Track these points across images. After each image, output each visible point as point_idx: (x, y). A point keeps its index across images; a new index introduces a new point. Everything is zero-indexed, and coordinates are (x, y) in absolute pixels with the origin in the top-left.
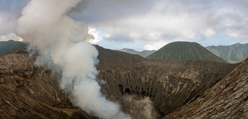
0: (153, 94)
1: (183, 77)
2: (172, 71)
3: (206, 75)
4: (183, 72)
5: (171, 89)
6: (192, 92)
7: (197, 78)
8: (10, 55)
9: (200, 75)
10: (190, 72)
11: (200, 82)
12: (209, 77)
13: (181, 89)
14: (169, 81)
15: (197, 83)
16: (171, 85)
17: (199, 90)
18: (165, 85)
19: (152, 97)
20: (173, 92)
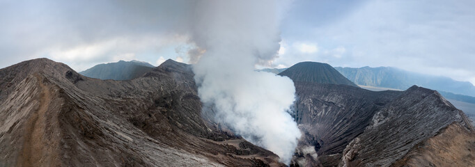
0: (299, 116)
1: (327, 100)
2: (315, 94)
3: (350, 100)
4: (326, 96)
5: (316, 111)
6: (339, 115)
7: (341, 102)
8: (138, 80)
9: (345, 99)
10: (333, 96)
11: (345, 106)
12: (354, 102)
13: (326, 112)
14: (313, 104)
15: (342, 106)
16: (315, 108)
17: (345, 114)
18: (309, 107)
19: (299, 120)
20: (319, 115)
